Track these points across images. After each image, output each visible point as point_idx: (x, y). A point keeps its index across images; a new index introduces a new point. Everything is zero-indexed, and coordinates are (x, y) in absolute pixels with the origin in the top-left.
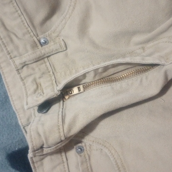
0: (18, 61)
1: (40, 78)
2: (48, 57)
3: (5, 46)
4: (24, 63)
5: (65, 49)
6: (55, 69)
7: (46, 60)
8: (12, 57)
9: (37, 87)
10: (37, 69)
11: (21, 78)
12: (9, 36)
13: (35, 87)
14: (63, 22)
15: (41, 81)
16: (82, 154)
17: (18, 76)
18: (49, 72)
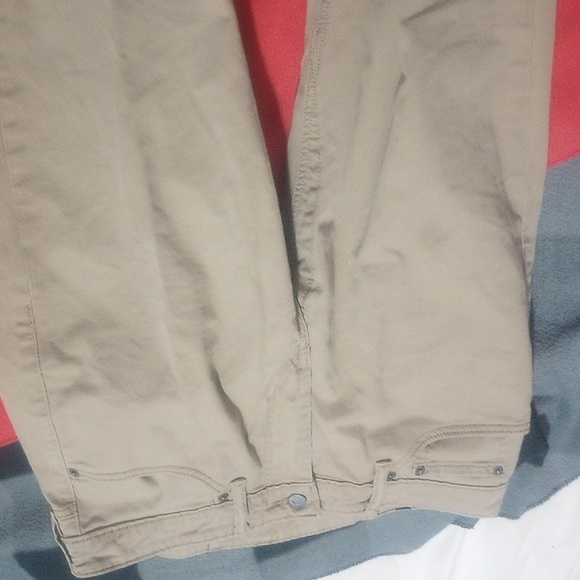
1: (267, 505)
2: (247, 494)
5: (244, 481)
6: (260, 487)
7: (248, 496)
8: (231, 533)
9: (278, 506)
10: (257, 508)
11: (261, 525)
15: (271, 501)
16: (426, 469)
18: (263, 493)
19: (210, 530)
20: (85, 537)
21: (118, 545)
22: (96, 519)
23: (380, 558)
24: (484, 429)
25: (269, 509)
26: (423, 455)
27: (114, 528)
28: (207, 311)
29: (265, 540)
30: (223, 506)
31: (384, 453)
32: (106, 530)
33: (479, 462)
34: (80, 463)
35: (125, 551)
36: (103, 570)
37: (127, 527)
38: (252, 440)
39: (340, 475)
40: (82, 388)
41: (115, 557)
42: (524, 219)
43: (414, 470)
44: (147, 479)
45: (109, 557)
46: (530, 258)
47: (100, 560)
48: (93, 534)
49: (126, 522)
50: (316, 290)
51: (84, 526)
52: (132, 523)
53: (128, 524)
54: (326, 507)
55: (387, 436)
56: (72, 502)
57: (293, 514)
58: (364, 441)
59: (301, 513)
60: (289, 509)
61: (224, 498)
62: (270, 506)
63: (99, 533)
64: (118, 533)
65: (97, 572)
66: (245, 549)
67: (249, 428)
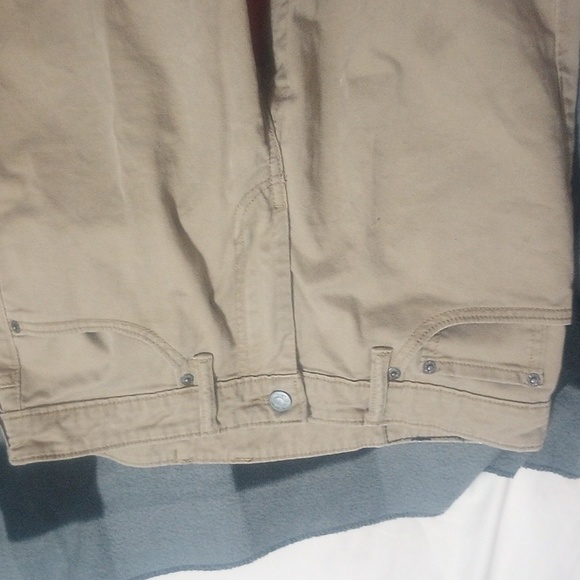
0: (207, 426)
1: (243, 401)
2: (215, 379)
3: (179, 436)
4: (212, 420)
5: (210, 357)
6: (234, 375)
7: (218, 384)
8: (197, 432)
9: (257, 405)
10: (229, 402)
11: (235, 427)
12: (164, 426)
13: (256, 409)
14: (170, 352)
15: (248, 397)
16: (438, 366)
17: (230, 431)
18: (237, 384)
19: (172, 425)
20: (26, 413)
21: (62, 428)
22: (42, 393)
23: (400, 521)
24: (510, 314)
25: (245, 408)
26: (432, 345)
27: (60, 407)
28: (164, 120)
29: (245, 457)
30: (187, 392)
31: (383, 336)
32: (51, 409)
33: (507, 365)
34: (21, 310)
35: (71, 438)
36: (42, 457)
37: (75, 409)
38: (218, 300)
39: (330, 368)
40: (23, 210)
41: (57, 443)
42: (558, 37)
43: (422, 364)
44: (93, 337)
45: (52, 443)
46: (570, 94)
47: (40, 444)
48: (34, 411)
49: (74, 402)
50: (291, 98)
51: (26, 400)
52: (82, 404)
53: (76, 405)
54: (315, 414)
55: (388, 315)
56: (15, 370)
57: (275, 419)
58: (357, 317)
59: (283, 418)
60: (272, 413)
61: (188, 381)
62: (247, 403)
63: (43, 410)
64: (62, 415)
65: (34, 458)
66: (222, 467)
67: (215, 284)
